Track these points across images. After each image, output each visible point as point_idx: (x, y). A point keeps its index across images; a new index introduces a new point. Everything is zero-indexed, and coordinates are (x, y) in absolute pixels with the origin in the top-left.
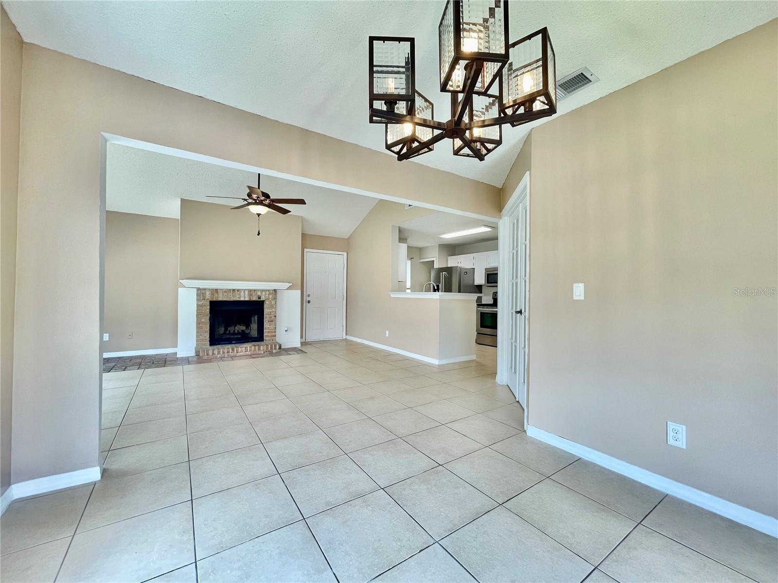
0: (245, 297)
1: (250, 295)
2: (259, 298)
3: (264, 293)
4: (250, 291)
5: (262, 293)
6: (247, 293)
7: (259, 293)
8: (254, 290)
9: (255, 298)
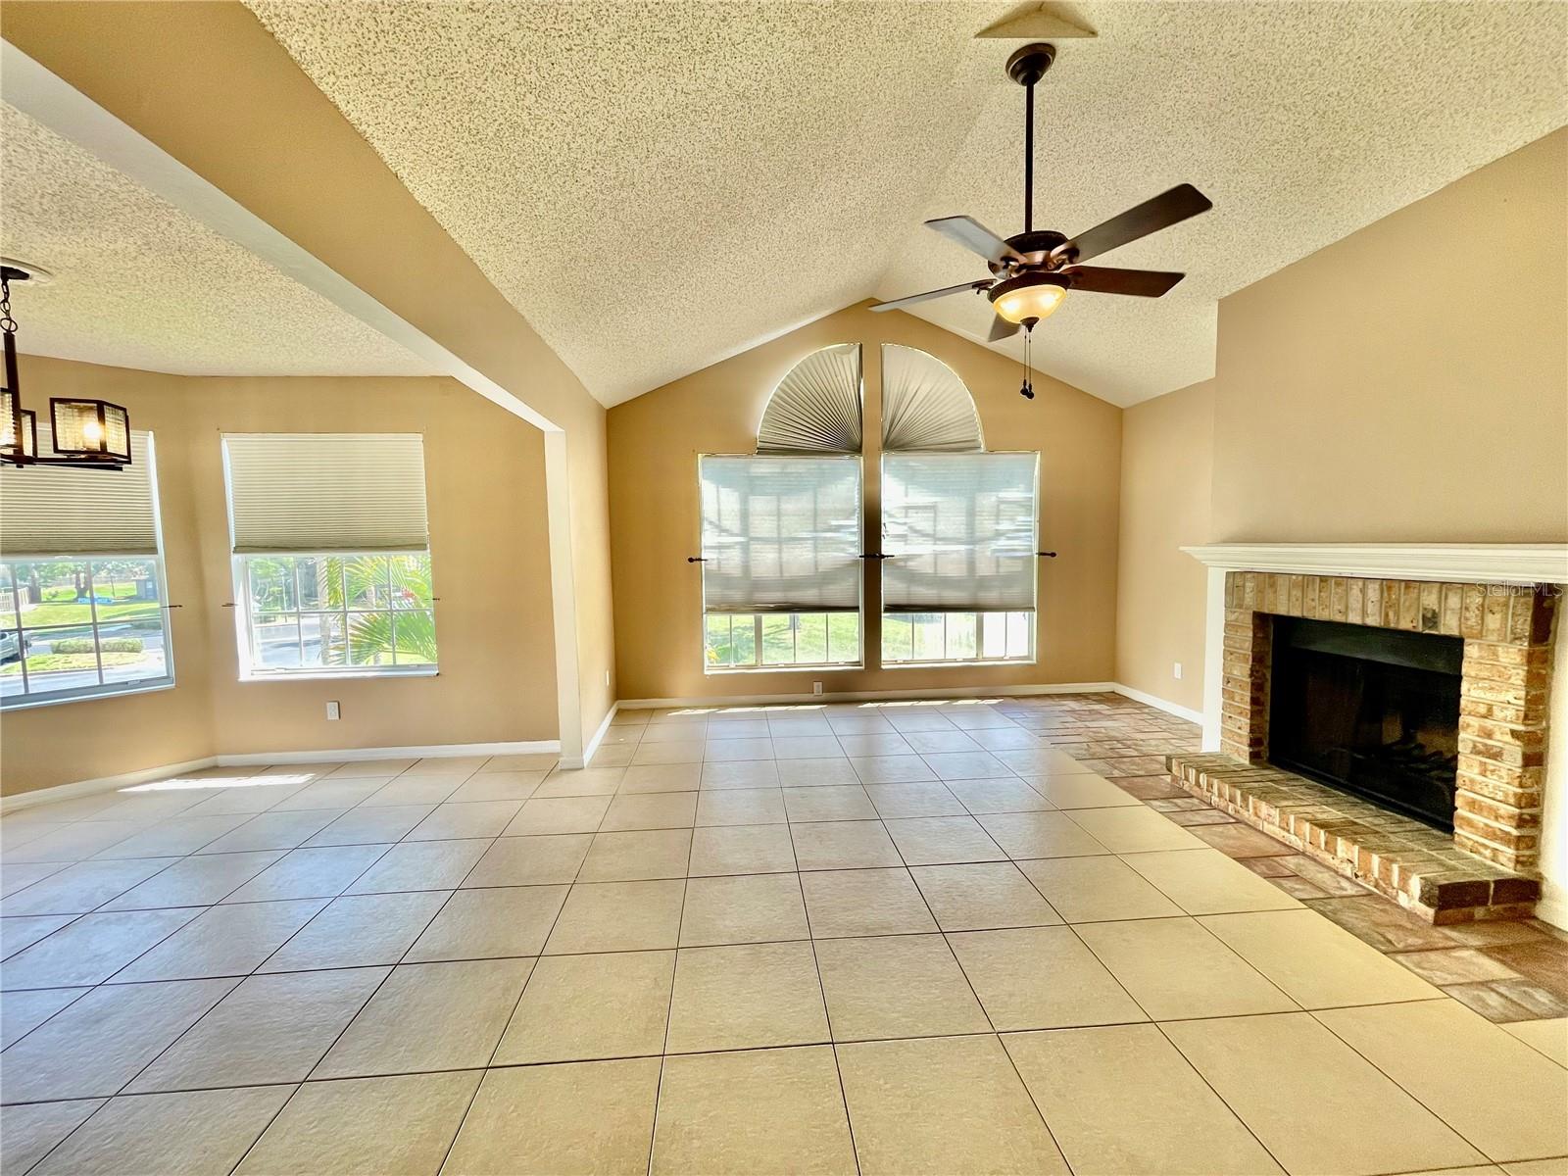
0: (1364, 613)
1: (1387, 605)
2: (1431, 619)
3: (1454, 601)
4: (1387, 584)
5: (1443, 598)
6: (1373, 592)
7: (1430, 600)
8: (1408, 583)
9: (1407, 621)
